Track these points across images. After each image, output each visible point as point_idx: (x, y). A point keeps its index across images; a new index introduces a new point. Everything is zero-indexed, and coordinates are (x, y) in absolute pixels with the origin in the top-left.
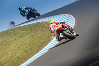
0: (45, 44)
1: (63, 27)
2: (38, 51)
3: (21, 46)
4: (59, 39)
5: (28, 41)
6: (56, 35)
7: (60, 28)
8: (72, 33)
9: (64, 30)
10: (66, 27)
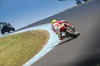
0: (36, 52)
1: (66, 26)
2: (29, 60)
3: (12, 54)
4: (62, 38)
5: (19, 50)
6: (59, 33)
7: (63, 27)
8: (75, 32)
9: (66, 29)
10: (69, 26)
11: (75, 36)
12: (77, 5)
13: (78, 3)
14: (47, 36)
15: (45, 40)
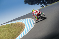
0: (17, 36)
10: (41, 13)
12: (41, 8)
13: (42, 7)
14: (24, 26)
15: (22, 29)
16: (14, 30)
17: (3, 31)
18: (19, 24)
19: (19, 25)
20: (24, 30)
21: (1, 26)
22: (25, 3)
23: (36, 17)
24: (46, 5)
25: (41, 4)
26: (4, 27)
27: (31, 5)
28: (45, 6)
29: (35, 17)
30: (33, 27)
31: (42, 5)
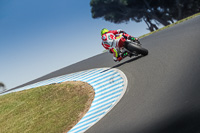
11: (144, 53)
12: (149, 32)
13: (151, 29)
14: (89, 95)
15: (84, 103)
16: (55, 106)
17: (20, 111)
18: (72, 87)
19: (75, 92)
20: (89, 106)
21: (13, 94)
22: (94, 17)
23: (115, 50)
24: (166, 24)
25: (148, 20)
26: (22, 97)
27: (116, 22)
28: (161, 27)
29: (111, 51)
30: (119, 98)
31: (153, 22)
